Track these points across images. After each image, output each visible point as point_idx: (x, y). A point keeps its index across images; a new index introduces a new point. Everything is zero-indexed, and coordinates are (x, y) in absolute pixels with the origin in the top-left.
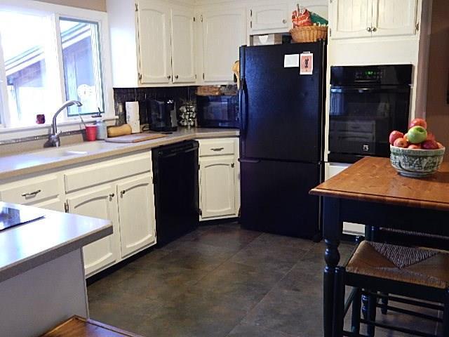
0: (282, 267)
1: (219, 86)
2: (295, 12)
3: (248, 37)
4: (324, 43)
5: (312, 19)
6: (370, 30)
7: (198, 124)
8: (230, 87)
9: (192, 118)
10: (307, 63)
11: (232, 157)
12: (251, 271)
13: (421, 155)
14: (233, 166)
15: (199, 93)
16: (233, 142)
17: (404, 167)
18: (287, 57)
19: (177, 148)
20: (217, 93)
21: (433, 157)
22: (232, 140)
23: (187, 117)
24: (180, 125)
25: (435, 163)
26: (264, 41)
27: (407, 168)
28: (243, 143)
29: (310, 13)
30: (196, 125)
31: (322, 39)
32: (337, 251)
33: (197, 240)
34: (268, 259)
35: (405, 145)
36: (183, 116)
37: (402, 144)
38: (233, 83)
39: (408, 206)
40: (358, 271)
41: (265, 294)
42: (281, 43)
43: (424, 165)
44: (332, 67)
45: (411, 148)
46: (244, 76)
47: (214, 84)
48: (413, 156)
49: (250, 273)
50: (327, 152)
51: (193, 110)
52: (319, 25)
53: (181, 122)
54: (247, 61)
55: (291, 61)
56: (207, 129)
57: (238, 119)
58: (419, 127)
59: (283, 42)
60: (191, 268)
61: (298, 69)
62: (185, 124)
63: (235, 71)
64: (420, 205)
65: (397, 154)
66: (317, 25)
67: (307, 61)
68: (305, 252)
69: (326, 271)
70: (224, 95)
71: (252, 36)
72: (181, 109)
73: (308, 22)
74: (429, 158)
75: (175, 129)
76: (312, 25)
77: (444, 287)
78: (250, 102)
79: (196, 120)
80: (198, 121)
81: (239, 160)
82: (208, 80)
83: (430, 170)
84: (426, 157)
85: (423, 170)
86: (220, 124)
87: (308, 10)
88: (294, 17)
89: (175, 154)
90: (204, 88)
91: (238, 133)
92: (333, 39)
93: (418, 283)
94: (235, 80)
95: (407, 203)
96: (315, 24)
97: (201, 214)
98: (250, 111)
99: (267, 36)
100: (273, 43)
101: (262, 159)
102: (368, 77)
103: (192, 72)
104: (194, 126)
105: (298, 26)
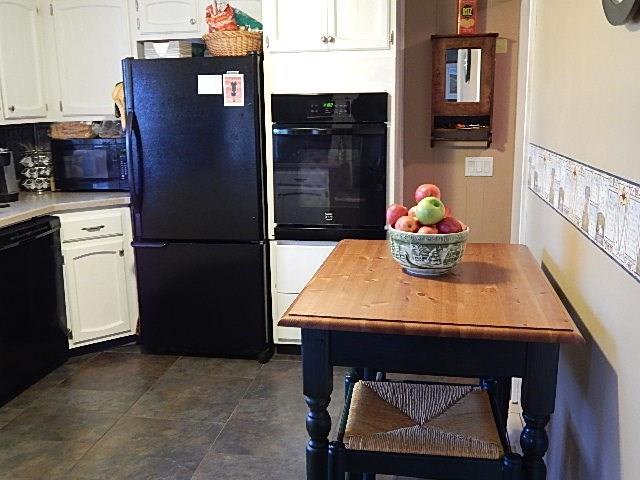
0: (217, 414)
1: (90, 124)
2: (211, 7)
3: (135, 44)
4: (259, 58)
5: (239, 20)
6: (325, 41)
7: (56, 187)
8: (109, 124)
9: (44, 176)
10: (234, 89)
11: (119, 240)
12: (166, 429)
13: (439, 242)
14: (122, 253)
15: (55, 135)
16: (119, 214)
17: (414, 262)
18: (201, 78)
19: (20, 233)
20: (87, 135)
21: (455, 244)
22: (117, 213)
23: (35, 175)
24: (23, 189)
25: (458, 253)
26: (162, 52)
27: (420, 263)
28: (138, 216)
29: (234, 10)
30: (53, 188)
31: (255, 52)
32: (327, 413)
33: (66, 383)
34: (193, 402)
35: (414, 227)
36: (27, 174)
37: (410, 226)
38: (114, 119)
39: (441, 335)
40: (364, 445)
41: (193, 469)
42: (190, 56)
43: (443, 258)
44: (272, 95)
45: (423, 231)
46: (133, 107)
47: (81, 119)
48: (427, 245)
49: (165, 433)
50: (272, 225)
51: (46, 162)
52: (249, 30)
53: (25, 184)
54: (135, 84)
55: (208, 85)
56: (73, 194)
57: (126, 177)
58: (432, 198)
59: (193, 54)
60: (61, 439)
61: (221, 97)
62: (33, 187)
63: (117, 99)
64: (458, 333)
65: (403, 242)
66: (247, 29)
67: (234, 85)
68: (248, 381)
69: (310, 448)
70: (98, 137)
71: (141, 43)
72: (22, 161)
73: (232, 24)
74: (450, 246)
75: (14, 198)
76: (238, 28)
77: (497, 457)
78: (145, 150)
79: (52, 179)
80: (55, 181)
81: (132, 243)
82: (69, 113)
83: (451, 265)
84: (446, 245)
85: (442, 266)
86: (95, 186)
87: (231, 5)
88: (209, 16)
89: (17, 243)
90: (63, 126)
91: (127, 200)
92: (271, 53)
93: (459, 455)
94: (118, 114)
95: (439, 332)
96: (243, 28)
97: (71, 338)
98: (147, 165)
99: (167, 44)
100: (177, 55)
101: (171, 241)
102: (327, 112)
103: (40, 98)
104: (49, 189)
105: (217, 30)
